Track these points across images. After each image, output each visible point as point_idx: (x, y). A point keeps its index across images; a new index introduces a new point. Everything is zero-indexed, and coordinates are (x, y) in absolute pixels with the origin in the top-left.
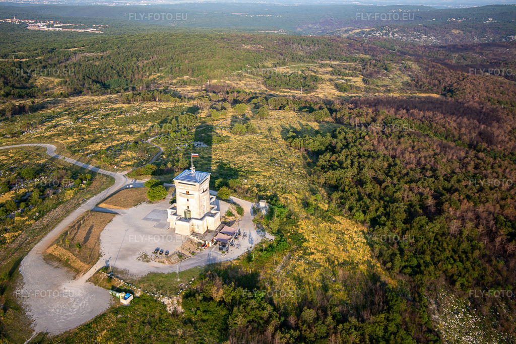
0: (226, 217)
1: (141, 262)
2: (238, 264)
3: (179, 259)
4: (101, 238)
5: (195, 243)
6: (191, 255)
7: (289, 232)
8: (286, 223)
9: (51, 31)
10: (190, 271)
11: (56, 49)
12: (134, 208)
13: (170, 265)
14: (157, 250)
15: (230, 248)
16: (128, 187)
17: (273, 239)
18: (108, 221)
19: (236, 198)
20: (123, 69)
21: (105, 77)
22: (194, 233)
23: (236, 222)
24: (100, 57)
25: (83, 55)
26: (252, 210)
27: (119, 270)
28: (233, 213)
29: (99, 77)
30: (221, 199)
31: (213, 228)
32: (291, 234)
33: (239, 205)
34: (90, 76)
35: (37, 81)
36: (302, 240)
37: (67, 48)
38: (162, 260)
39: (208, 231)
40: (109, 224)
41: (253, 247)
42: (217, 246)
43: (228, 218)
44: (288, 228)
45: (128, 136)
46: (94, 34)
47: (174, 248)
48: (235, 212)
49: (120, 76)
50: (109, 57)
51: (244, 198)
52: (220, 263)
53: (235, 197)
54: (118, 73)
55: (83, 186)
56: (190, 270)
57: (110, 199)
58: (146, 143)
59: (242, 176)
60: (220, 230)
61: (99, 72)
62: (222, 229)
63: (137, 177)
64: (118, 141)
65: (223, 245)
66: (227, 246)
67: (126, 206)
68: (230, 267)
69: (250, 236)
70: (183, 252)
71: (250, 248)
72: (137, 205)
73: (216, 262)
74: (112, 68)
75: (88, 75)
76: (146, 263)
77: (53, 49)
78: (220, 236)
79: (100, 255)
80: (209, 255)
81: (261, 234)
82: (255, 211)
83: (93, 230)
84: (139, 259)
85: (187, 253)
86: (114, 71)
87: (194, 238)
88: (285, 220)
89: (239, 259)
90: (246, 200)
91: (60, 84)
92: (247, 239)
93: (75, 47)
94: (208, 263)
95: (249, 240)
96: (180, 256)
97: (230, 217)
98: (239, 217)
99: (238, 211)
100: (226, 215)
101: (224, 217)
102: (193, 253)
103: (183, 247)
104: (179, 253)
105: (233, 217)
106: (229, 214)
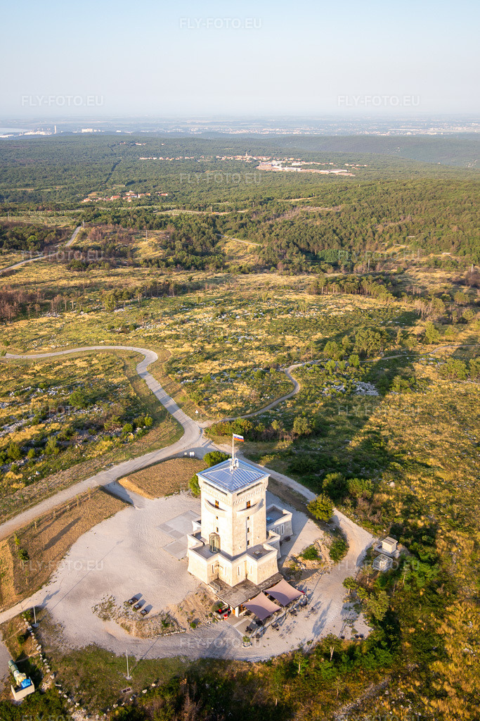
0: (300, 559)
1: (95, 616)
2: (261, 675)
3: (160, 631)
4: (73, 547)
5: (211, 602)
6: (187, 626)
7: (414, 626)
8: (419, 601)
9: (286, 172)
10: (163, 664)
11: (273, 198)
12: (162, 499)
13: (136, 638)
14: (134, 599)
15: (270, 632)
16: (186, 454)
17: (366, 636)
18: (108, 514)
19: (347, 520)
20: (350, 234)
21: (320, 245)
22: (218, 582)
23: (315, 575)
24: (325, 214)
25: (304, 209)
26: (365, 554)
27: (52, 622)
28: (320, 554)
29: (311, 245)
30: (313, 518)
31: (255, 579)
32: (418, 631)
33: (344, 538)
34: (299, 243)
35: (227, 244)
36: (434, 654)
37: (288, 198)
38: (128, 624)
39: (246, 584)
40: (104, 521)
41: (314, 642)
42: (250, 619)
43: (304, 562)
44: (419, 614)
45: (267, 354)
46: (340, 177)
47: (164, 601)
48: (324, 553)
49: (342, 245)
50: (338, 214)
51: (364, 522)
52: (230, 661)
53: (348, 516)
54: (342, 240)
55: (132, 436)
56: (163, 660)
57: (141, 472)
58: (283, 372)
59: (395, 471)
60: (266, 588)
61: (312, 238)
62: (272, 586)
63: (216, 437)
64: (245, 361)
65: (260, 621)
66: (266, 626)
67: (152, 493)
68: (242, 675)
69: (324, 613)
70: (177, 616)
71: (308, 643)
72: (172, 494)
73: (224, 656)
74: (334, 231)
75: (295, 241)
76: (101, 620)
77: (269, 199)
78: (263, 601)
79: (47, 582)
80: (222, 635)
81: (347, 616)
82: (371, 555)
83: (73, 528)
84: (96, 610)
85: (182, 620)
86: (336, 237)
87: (212, 590)
88: (421, 593)
89: (269, 663)
90: (366, 528)
91: (253, 251)
92: (314, 618)
93: (300, 197)
94: (207, 654)
95: (317, 622)
96: (165, 624)
97: (308, 561)
98: (330, 564)
99: (334, 550)
100: (300, 556)
101: (295, 559)
102: (194, 624)
103: (182, 605)
104: (169, 616)
105: (315, 562)
106: (310, 553)
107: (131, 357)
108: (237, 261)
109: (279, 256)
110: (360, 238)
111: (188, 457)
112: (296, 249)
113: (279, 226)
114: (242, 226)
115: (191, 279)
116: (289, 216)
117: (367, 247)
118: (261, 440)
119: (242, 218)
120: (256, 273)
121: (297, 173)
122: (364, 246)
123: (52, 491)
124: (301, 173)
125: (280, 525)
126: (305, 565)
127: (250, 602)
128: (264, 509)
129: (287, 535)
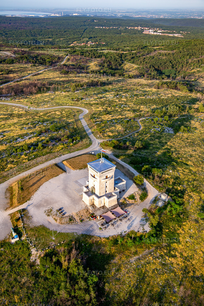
0: (127, 199)
1: (45, 214)
2: (104, 242)
3: (68, 222)
4: (41, 187)
5: (90, 213)
6: (79, 221)
7: (168, 229)
8: (172, 220)
9: (155, 35)
10: (67, 235)
11: (147, 46)
12: (78, 171)
13: (59, 224)
14: (60, 209)
15: (110, 227)
17: (148, 231)
18: (56, 175)
19: (149, 184)
20: (177, 63)
21: (164, 67)
22: (93, 205)
23: (132, 206)
24: (168, 54)
25: (159, 52)
26: (154, 199)
27: (29, 215)
28: (136, 197)
30: (135, 183)
31: (108, 206)
32: (170, 231)
33: (147, 192)
34: (155, 66)
38: (56, 218)
39: (104, 207)
40: (54, 178)
41: (127, 232)
42: (104, 221)
44: (171, 224)
45: (132, 113)
47: (72, 211)
48: (138, 197)
49: (173, 68)
50: (173, 54)
51: (156, 186)
52: (93, 236)
53: (150, 183)
54: (173, 65)
55: (71, 144)
56: (67, 233)
57: (72, 159)
58: (137, 121)
59: (173, 166)
61: (161, 64)
62: (114, 209)
63: (104, 147)
64: (122, 116)
65: (107, 222)
66: (109, 224)
67: (74, 168)
68: (97, 242)
69: (133, 221)
70: (75, 217)
71: (125, 232)
72: (82, 169)
73: (91, 234)
74: (170, 62)
75: (153, 65)
76: (47, 216)
78: (109, 214)
79: (29, 199)
80: (92, 226)
81: (142, 223)
82: (156, 200)
83: (42, 179)
84: (45, 212)
85: (77, 219)
86: (171, 64)
87: (90, 208)
88: (174, 216)
89: (108, 238)
90: (156, 188)
92: (129, 223)
94: (85, 233)
95: (129, 224)
96: (71, 220)
97: (130, 200)
98: (139, 202)
99: (142, 196)
100: (127, 198)
101: (125, 199)
102: (82, 221)
103: (78, 213)
104: (72, 217)
105: (133, 201)
106: (131, 197)
107: (78, 112)
108: (129, 73)
109: (146, 71)
110: (181, 65)
111: (91, 154)
112: (153, 68)
113: (148, 58)
114: (133, 58)
115: (108, 80)
116: (152, 54)
117: (183, 69)
118: (121, 149)
119: (133, 54)
120: (135, 78)
121: (159, 35)
122: (182, 68)
123: (37, 164)
124: (161, 35)
125: (120, 185)
126: (129, 202)
127: (105, 214)
128: (113, 179)
129: (123, 189)
